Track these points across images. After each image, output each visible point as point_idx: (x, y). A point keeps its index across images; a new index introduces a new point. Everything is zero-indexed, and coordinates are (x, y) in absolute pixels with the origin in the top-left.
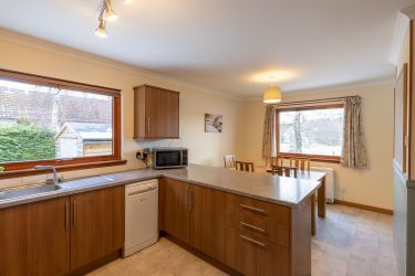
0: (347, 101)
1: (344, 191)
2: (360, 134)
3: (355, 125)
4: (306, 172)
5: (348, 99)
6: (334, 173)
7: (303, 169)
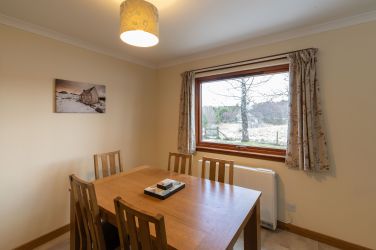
0: (294, 58)
1: (293, 208)
2: (317, 112)
3: (308, 96)
4: (227, 186)
5: (295, 55)
6: (277, 177)
7: (221, 180)
